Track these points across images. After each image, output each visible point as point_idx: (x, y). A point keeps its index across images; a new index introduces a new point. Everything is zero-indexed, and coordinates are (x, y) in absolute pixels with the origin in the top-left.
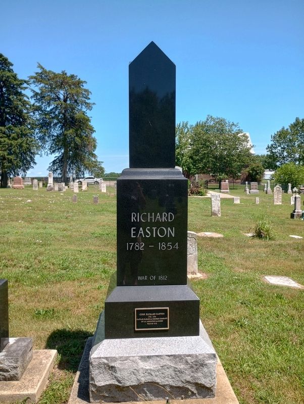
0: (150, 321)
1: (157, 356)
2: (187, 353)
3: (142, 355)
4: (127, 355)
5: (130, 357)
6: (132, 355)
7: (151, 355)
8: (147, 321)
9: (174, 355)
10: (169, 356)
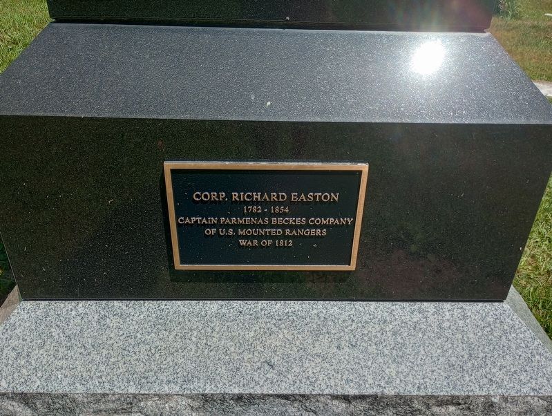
0: (252, 231)
1: (286, 397)
2: (445, 392)
3: (209, 390)
4: (132, 390)
5: (147, 397)
6: (156, 389)
7: (258, 390)
8: (235, 227)
9: (375, 397)
10: (346, 399)
